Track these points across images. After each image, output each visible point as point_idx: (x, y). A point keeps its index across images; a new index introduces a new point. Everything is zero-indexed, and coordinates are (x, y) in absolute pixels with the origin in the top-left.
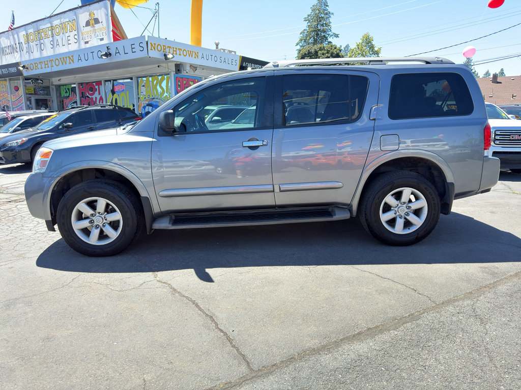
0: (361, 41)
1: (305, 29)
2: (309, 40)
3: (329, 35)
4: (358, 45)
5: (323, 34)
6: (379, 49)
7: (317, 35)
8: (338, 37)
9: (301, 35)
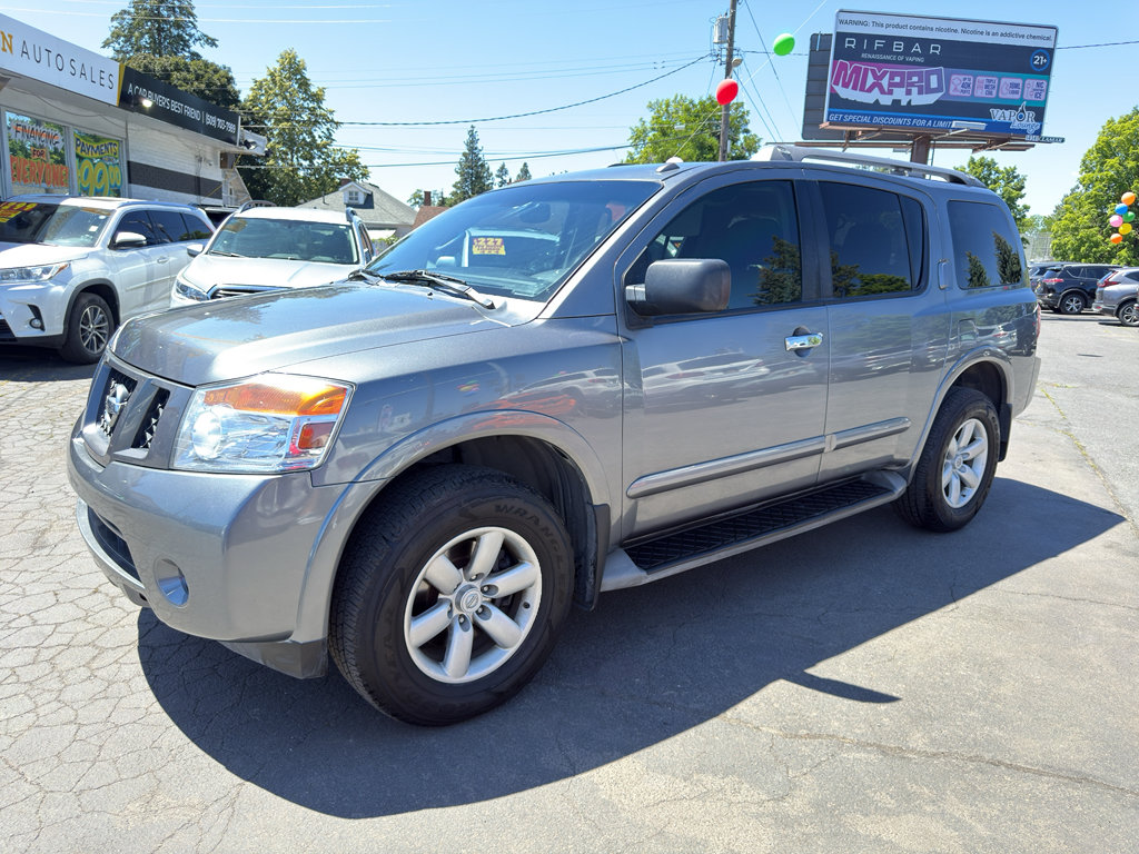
0: (278, 66)
1: (127, 9)
2: (138, 39)
3: (191, 36)
4: (272, 75)
5: (175, 32)
6: (320, 90)
7: (160, 30)
8: (216, 46)
9: (115, 24)
